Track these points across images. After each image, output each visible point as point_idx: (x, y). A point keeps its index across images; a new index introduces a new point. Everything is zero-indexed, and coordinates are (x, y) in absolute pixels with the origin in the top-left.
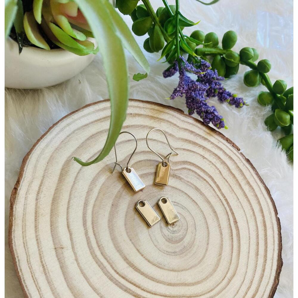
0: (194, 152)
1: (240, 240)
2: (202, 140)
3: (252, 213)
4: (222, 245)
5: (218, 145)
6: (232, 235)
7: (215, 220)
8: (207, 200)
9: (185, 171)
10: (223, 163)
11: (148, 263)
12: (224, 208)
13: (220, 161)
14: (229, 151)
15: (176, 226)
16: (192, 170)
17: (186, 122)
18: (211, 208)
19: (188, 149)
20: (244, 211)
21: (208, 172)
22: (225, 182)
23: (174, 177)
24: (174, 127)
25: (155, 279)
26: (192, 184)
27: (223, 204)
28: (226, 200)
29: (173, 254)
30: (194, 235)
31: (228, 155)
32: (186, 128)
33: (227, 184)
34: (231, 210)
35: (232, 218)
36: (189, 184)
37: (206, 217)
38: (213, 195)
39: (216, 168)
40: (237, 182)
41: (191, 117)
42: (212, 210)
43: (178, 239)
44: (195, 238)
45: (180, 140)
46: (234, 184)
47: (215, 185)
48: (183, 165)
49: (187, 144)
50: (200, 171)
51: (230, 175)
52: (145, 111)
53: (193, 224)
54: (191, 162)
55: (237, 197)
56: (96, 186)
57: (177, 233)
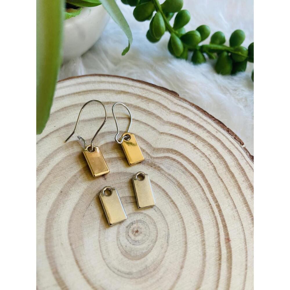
0: (184, 140)
1: (231, 268)
4: (203, 272)
5: (215, 135)
7: (198, 232)
8: (192, 203)
9: (168, 160)
10: (220, 157)
12: (213, 217)
13: (216, 154)
14: (229, 143)
15: (141, 234)
16: (177, 161)
17: (180, 106)
18: (196, 214)
20: (242, 225)
21: (199, 166)
22: (220, 181)
23: (152, 166)
26: (174, 178)
27: (213, 211)
28: (218, 206)
30: (163, 251)
31: (227, 148)
32: (178, 111)
33: (222, 185)
34: (223, 221)
35: (224, 233)
36: (170, 178)
37: (186, 227)
38: (201, 197)
39: (210, 163)
40: (236, 183)
41: (186, 101)
42: (196, 217)
43: (138, 254)
44: (164, 256)
45: (168, 124)
46: (232, 186)
47: (206, 184)
48: (166, 153)
49: (176, 130)
50: (187, 163)
51: (227, 173)
52: (133, 90)
53: (165, 234)
54: (177, 151)
55: (234, 203)
56: (48, 165)
57: (139, 245)
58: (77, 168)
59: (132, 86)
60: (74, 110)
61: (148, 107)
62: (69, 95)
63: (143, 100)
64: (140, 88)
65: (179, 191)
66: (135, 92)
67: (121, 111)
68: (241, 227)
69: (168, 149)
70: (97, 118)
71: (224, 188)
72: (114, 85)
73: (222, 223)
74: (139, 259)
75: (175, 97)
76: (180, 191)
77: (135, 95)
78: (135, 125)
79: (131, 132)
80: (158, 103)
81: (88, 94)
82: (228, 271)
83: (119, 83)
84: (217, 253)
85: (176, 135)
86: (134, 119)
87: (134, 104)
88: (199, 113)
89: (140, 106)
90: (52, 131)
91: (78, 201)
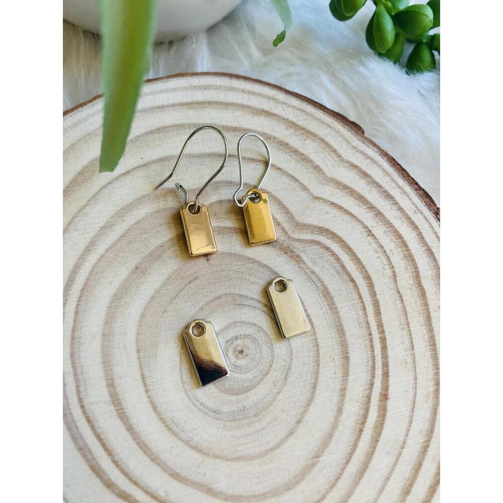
0: (353, 216)
1: (377, 441)
2: (381, 197)
3: (432, 389)
4: (330, 436)
5: (412, 217)
6: (363, 423)
7: (339, 374)
8: (340, 325)
9: (316, 248)
10: (409, 257)
11: (151, 410)
12: (369, 355)
13: (403, 251)
15: (246, 357)
16: (332, 251)
17: (361, 152)
18: (342, 345)
19: (343, 205)
20: (416, 379)
21: (368, 267)
22: (398, 299)
23: (286, 253)
24: (330, 155)
25: (150, 450)
26: (319, 280)
27: (372, 346)
28: (383, 340)
29: (211, 414)
30: (276, 390)
31: (425, 244)
32: (356, 162)
33: (400, 306)
34: (386, 365)
35: (380, 385)
36: (313, 277)
37: (321, 361)
38: (357, 320)
39: (389, 264)
40: (424, 308)
41: (374, 145)
42: (341, 350)
43: (236, 387)
44: (276, 399)
45: (331, 184)
46: (416, 311)
47: (371, 299)
48: (316, 234)
49: (343, 196)
50: (348, 259)
51: (414, 288)
52: (284, 110)
53: (284, 366)
54: (336, 235)
55: (412, 341)
56: (123, 221)
57: (241, 373)
58: (167, 235)
59: (283, 103)
60: (178, 133)
61: (303, 147)
62: (173, 105)
63: (296, 133)
64: (298, 109)
65: (323, 302)
66: (286, 115)
67: (255, 147)
68: (414, 381)
69: (320, 228)
70: (213, 154)
71: (401, 312)
72: (252, 97)
73: (383, 368)
74: (235, 395)
75: (355, 136)
76: (325, 303)
77: (285, 121)
78: (274, 177)
79: (264, 187)
80: (322, 140)
81: (204, 109)
82: (371, 443)
83: (260, 95)
84: (361, 413)
85: (340, 206)
86: (274, 165)
87: (281, 138)
88: (393, 172)
89: (289, 143)
90: (136, 166)
91: (161, 287)
